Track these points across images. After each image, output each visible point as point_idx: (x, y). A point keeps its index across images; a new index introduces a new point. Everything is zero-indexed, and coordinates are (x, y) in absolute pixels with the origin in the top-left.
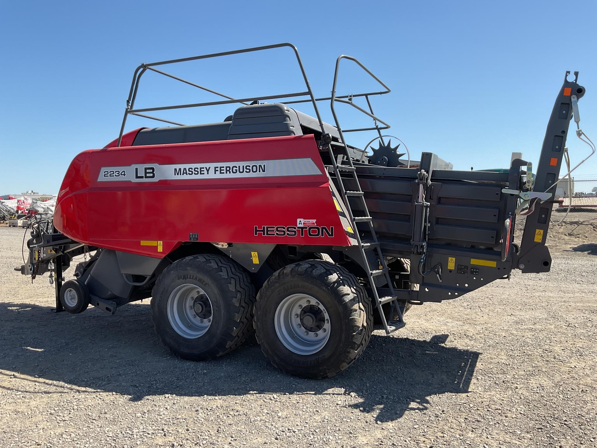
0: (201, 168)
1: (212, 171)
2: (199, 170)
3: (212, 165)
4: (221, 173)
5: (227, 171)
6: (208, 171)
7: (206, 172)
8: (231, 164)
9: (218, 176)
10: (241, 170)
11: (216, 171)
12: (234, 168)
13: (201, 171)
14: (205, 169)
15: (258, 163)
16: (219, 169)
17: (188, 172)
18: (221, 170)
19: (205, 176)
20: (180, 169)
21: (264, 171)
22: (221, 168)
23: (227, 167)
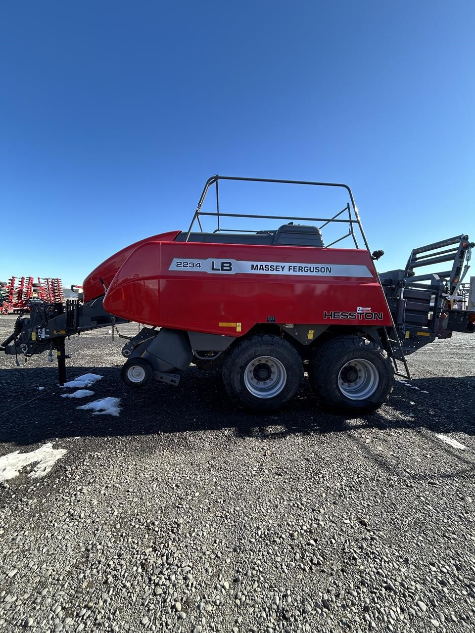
0: (276, 266)
1: (286, 269)
2: (275, 268)
3: (287, 265)
4: (294, 271)
5: (299, 270)
6: (283, 269)
7: (281, 269)
8: (303, 265)
9: (292, 273)
10: (312, 270)
11: (290, 269)
12: (306, 268)
13: (276, 268)
14: (280, 267)
15: (326, 266)
16: (293, 268)
17: (264, 268)
18: (294, 269)
19: (280, 273)
20: (257, 266)
21: (330, 272)
22: (294, 267)
23: (299, 267)
